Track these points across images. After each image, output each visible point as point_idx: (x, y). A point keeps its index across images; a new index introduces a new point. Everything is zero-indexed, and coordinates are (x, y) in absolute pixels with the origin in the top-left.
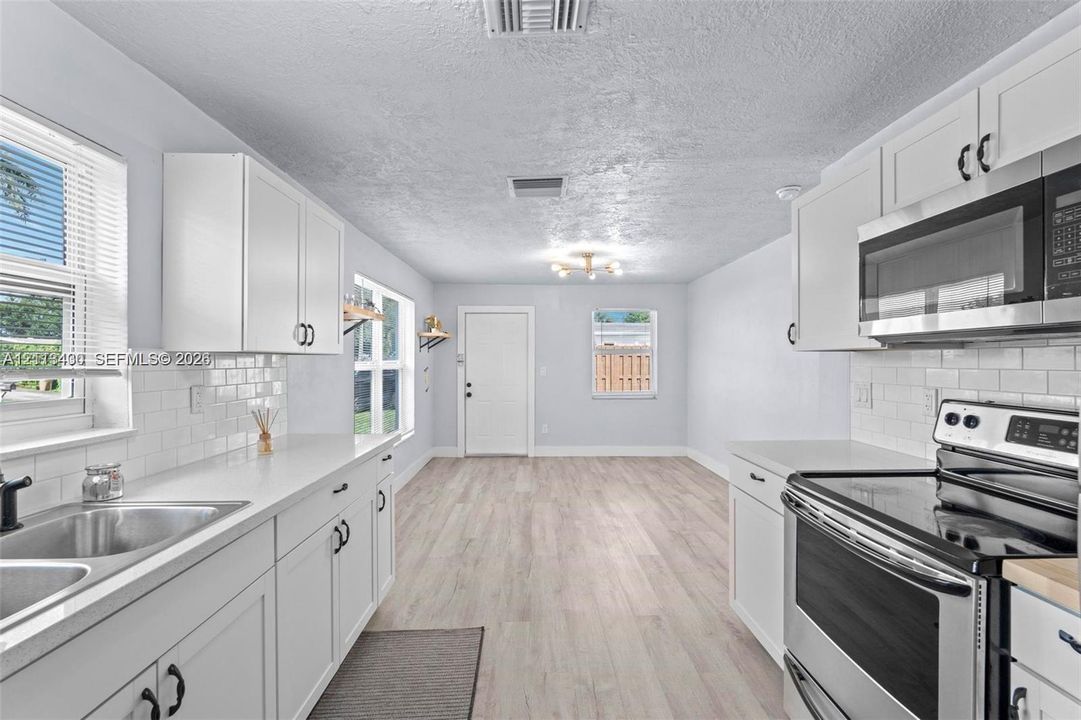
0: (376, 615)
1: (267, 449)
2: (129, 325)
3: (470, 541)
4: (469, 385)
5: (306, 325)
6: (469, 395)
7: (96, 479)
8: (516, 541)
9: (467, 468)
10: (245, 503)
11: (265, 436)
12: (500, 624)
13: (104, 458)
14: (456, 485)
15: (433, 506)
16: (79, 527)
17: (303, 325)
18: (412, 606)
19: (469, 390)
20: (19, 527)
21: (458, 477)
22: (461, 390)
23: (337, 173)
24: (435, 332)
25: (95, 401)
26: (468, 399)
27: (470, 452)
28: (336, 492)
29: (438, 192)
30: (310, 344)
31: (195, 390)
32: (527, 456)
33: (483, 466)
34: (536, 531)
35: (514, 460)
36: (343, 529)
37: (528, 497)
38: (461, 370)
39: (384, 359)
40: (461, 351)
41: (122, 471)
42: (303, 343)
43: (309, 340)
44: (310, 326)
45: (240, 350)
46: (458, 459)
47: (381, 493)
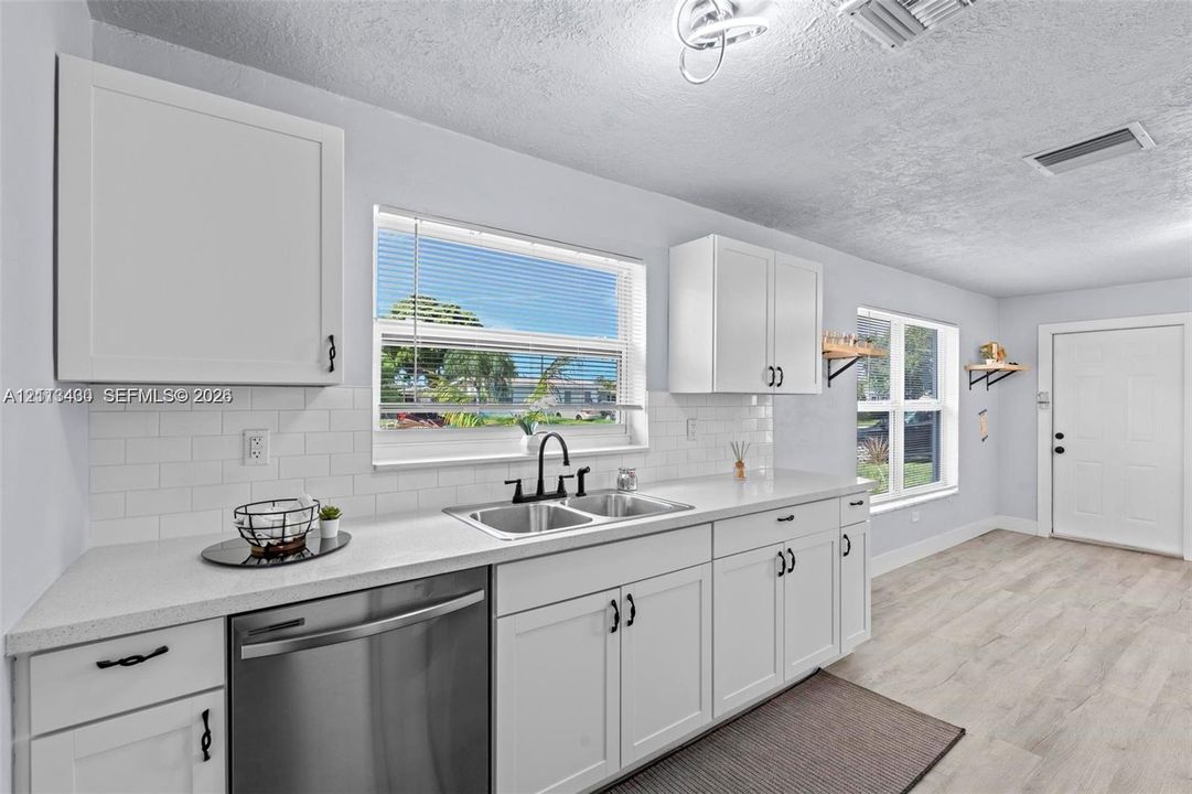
0: (841, 663)
1: (741, 475)
2: (647, 375)
3: (1000, 637)
4: (1060, 436)
5: (775, 368)
6: (1060, 450)
7: (623, 476)
8: (1077, 664)
9: (1045, 553)
10: (691, 508)
11: (740, 464)
12: (992, 739)
13: (628, 464)
14: (1014, 568)
15: (965, 584)
16: (609, 504)
17: (771, 368)
18: (885, 672)
19: (1058, 443)
20: (585, 495)
21: (1023, 561)
22: (1045, 443)
23: (816, 216)
24: (990, 364)
25: (632, 426)
26: (1057, 456)
27: (1060, 531)
28: (780, 520)
29: (934, 201)
30: (779, 385)
31: (691, 422)
32: (1182, 559)
33: (1080, 556)
34: (1127, 662)
35: (1145, 559)
36: (788, 558)
37: (1143, 614)
38: (1044, 416)
39: (907, 398)
40: (1044, 386)
41: (637, 473)
42: (771, 385)
43: (777, 381)
44: (779, 369)
45: (710, 391)
46: (1036, 539)
47: (845, 536)
